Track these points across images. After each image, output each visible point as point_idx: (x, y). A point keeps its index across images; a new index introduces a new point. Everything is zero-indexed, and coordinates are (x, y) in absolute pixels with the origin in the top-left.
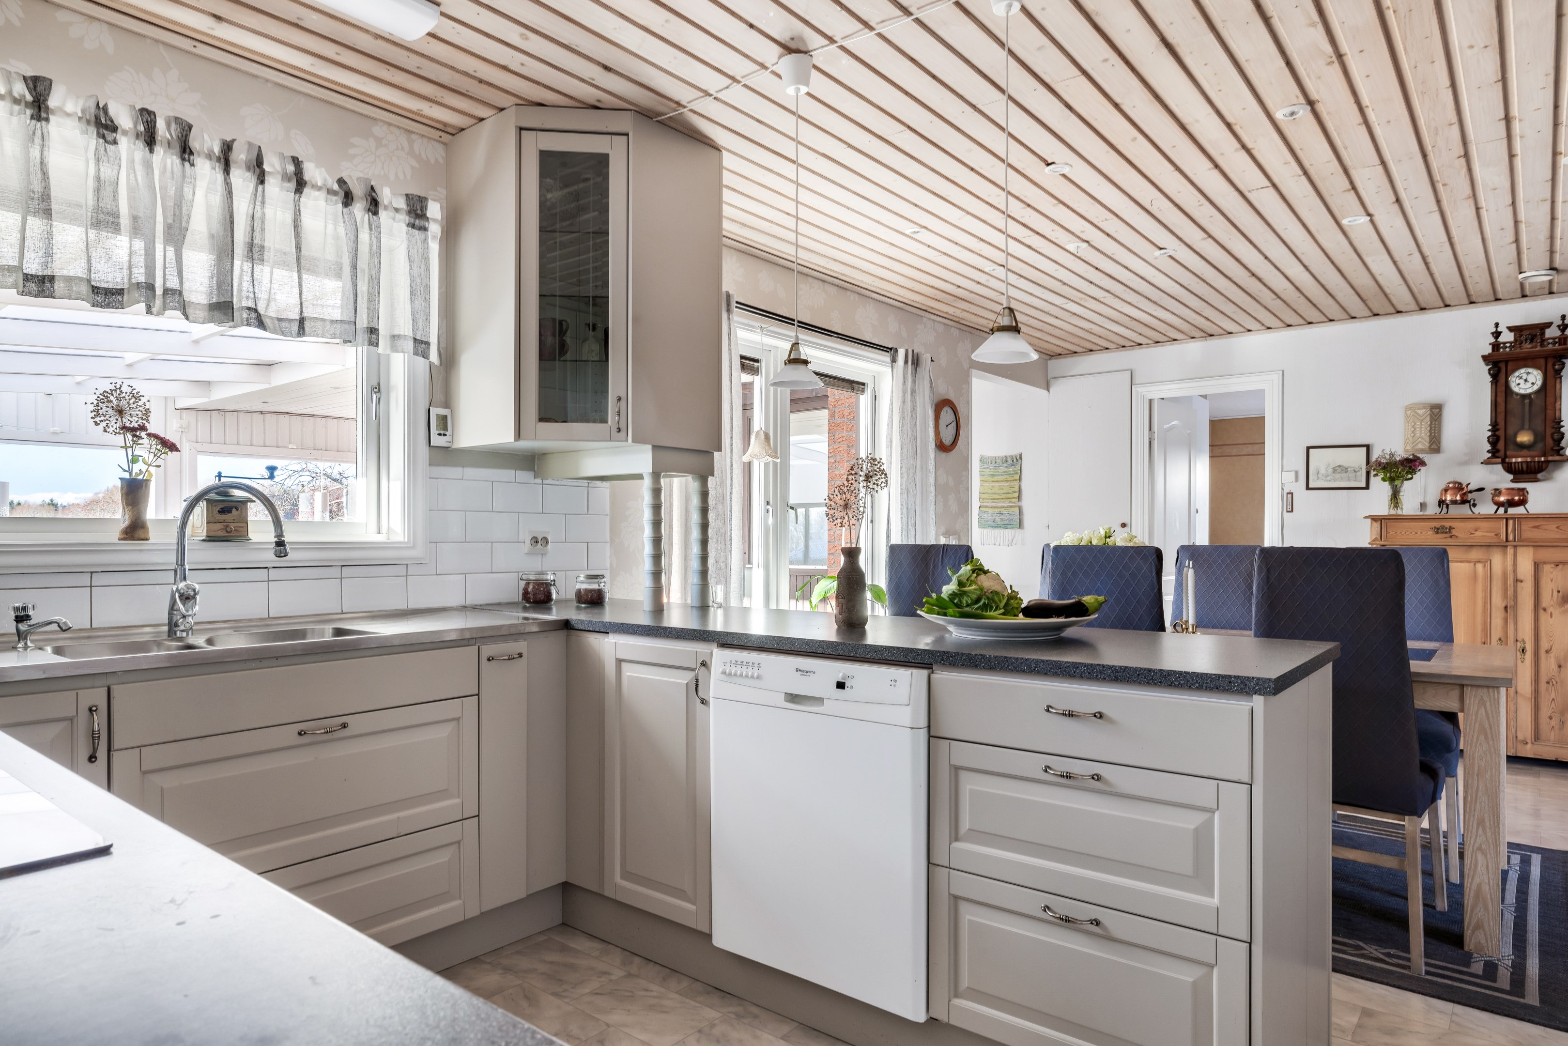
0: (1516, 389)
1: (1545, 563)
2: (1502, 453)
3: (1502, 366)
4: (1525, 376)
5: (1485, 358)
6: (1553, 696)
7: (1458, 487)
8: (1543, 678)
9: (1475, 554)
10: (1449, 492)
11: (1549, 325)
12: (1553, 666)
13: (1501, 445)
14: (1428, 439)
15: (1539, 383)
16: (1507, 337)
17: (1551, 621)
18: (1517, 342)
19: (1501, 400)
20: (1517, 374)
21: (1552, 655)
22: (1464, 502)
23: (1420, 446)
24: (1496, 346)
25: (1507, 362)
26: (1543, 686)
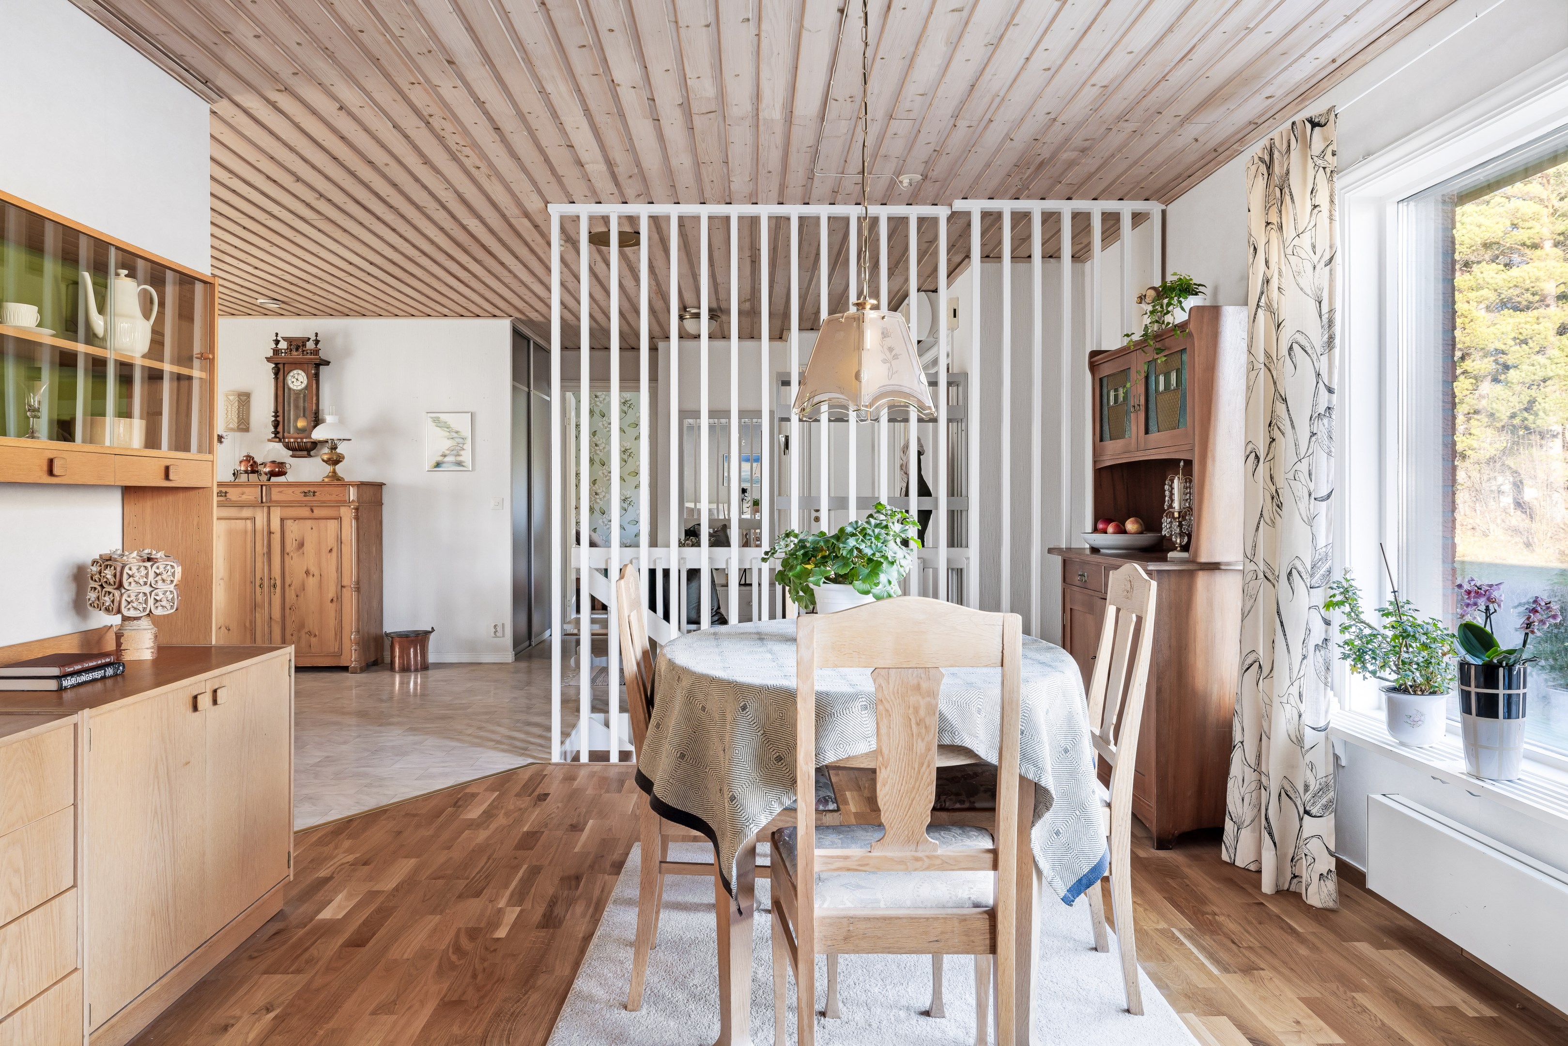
0: (291, 386)
1: (287, 519)
2: (280, 435)
3: (281, 366)
4: (296, 376)
5: (269, 359)
6: (293, 618)
7: (249, 458)
8: (287, 606)
9: (246, 513)
10: (243, 464)
11: (309, 339)
12: (294, 596)
13: (280, 429)
14: (236, 420)
15: (305, 382)
16: (283, 345)
17: (292, 562)
18: (289, 350)
19: (280, 393)
20: (291, 374)
21: (293, 588)
22: (253, 472)
23: (231, 426)
24: (276, 351)
25: (284, 364)
26: (287, 611)
